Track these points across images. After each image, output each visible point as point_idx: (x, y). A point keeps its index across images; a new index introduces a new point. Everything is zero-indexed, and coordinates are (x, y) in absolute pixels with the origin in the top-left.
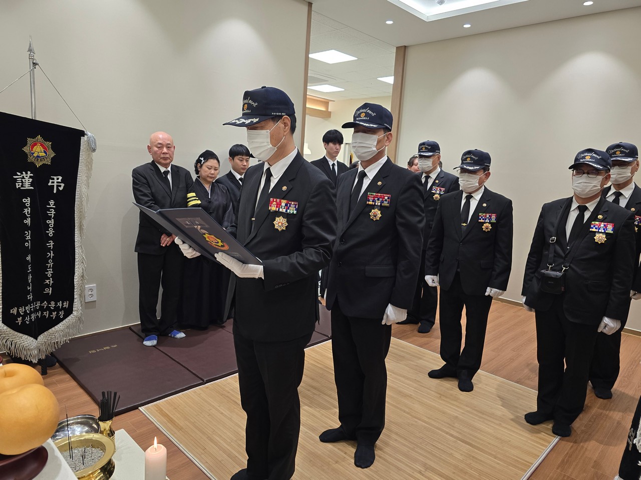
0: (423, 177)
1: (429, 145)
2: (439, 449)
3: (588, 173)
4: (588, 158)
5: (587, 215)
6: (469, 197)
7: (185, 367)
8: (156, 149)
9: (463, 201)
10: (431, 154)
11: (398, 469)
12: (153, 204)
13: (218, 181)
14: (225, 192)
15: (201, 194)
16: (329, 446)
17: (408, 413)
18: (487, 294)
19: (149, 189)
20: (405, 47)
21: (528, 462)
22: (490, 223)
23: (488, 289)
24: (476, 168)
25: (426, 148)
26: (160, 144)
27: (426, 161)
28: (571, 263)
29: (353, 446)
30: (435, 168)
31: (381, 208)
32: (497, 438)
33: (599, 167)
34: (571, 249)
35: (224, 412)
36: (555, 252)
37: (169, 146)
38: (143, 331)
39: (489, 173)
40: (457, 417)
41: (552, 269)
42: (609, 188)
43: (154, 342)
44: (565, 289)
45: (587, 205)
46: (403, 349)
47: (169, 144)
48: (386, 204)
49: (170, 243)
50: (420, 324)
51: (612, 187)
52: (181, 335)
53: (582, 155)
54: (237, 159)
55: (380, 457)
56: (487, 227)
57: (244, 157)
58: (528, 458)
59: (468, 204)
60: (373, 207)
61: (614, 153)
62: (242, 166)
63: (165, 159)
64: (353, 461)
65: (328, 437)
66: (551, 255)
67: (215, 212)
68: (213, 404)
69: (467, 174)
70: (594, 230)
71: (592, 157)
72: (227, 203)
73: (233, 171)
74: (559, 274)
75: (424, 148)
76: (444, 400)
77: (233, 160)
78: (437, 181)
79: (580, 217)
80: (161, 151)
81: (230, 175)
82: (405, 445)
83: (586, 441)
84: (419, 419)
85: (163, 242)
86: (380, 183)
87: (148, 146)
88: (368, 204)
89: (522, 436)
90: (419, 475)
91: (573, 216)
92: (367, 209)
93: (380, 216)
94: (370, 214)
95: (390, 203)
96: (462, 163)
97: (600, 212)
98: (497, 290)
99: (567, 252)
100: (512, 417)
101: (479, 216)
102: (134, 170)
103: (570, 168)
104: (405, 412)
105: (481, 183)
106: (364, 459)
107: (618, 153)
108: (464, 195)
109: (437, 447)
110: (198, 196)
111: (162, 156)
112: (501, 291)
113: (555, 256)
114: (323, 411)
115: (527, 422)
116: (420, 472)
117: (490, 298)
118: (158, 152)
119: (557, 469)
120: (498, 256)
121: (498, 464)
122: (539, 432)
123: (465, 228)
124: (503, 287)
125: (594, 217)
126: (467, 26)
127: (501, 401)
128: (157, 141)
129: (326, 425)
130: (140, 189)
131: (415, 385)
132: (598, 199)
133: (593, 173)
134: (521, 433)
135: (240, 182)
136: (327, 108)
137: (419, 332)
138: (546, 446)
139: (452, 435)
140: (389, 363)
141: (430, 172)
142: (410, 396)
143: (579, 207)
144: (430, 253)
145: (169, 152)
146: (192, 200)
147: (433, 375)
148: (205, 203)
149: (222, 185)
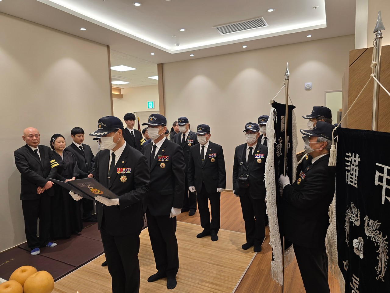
0: (182, 135)
1: (183, 120)
2: (206, 271)
3: (251, 133)
4: (250, 127)
5: (253, 151)
6: (203, 147)
7: (62, 262)
8: (29, 138)
9: (201, 149)
10: (185, 124)
11: (189, 285)
12: (30, 171)
13: (66, 150)
14: (71, 156)
15: (58, 159)
16: (153, 283)
17: (190, 258)
18: (217, 191)
19: (27, 162)
20: (162, 64)
21: (244, 267)
22: (214, 158)
23: (218, 189)
24: (204, 133)
25: (182, 121)
26: (31, 135)
27: (182, 127)
28: (250, 173)
29: (165, 280)
30: (187, 131)
31: (165, 162)
32: (231, 260)
33: (254, 130)
34: (249, 166)
35: (92, 281)
36: (243, 169)
37: (37, 135)
38: (29, 247)
39: (210, 135)
40: (212, 254)
41: (243, 177)
42: (262, 136)
43: (38, 252)
44: (249, 185)
45: (252, 147)
46: (183, 226)
47: (37, 134)
48: (167, 160)
49: (43, 191)
50: (189, 211)
51: (263, 135)
52: (54, 244)
53: (248, 125)
54: (76, 136)
55: (179, 282)
56: (213, 160)
57: (80, 134)
58: (245, 265)
59: (203, 150)
60: (161, 162)
61: (261, 121)
62: (80, 140)
63: (35, 143)
64: (166, 287)
65: (152, 279)
66: (242, 170)
67: (68, 168)
68: (85, 278)
69: (200, 136)
70: (256, 157)
71: (251, 126)
72: (74, 162)
73: (74, 143)
74: (246, 179)
75: (181, 121)
76: (205, 248)
77: (74, 136)
78: (189, 137)
79: (251, 152)
80: (32, 139)
81: (73, 145)
82: (190, 273)
83: (267, 252)
84: (195, 260)
85: (39, 191)
86: (163, 151)
87: (23, 136)
88: (159, 161)
89: (241, 256)
90: (198, 285)
91: (248, 151)
92: (159, 163)
93: (165, 166)
94: (160, 165)
95: (169, 159)
96: (198, 131)
97: (258, 149)
98: (222, 189)
99: (248, 168)
100: (237, 248)
101: (208, 155)
102: (15, 152)
103: (244, 131)
104: (188, 258)
105: (207, 139)
106: (172, 285)
107: (263, 120)
108: (201, 146)
109: (205, 271)
110: (57, 161)
111: (33, 141)
112: (223, 189)
113: (243, 171)
114: (147, 267)
115: (243, 249)
116: (199, 284)
117: (219, 193)
118: (30, 140)
119: (257, 267)
120: (220, 172)
121: (232, 271)
122: (248, 252)
123: (203, 161)
124: (224, 187)
125: (256, 152)
126: (192, 55)
127: (231, 242)
128: (29, 133)
129: (149, 274)
130: (21, 162)
131: (191, 243)
132: (256, 144)
133: (252, 133)
134: (241, 254)
135: (80, 149)
136: (120, 92)
137: (190, 215)
138: (251, 258)
139: (211, 263)
140: (177, 234)
141: (185, 132)
142: (189, 249)
143: (250, 148)
144: (189, 175)
145: (37, 138)
146: (54, 164)
147: (199, 236)
148: (61, 164)
149: (69, 152)
